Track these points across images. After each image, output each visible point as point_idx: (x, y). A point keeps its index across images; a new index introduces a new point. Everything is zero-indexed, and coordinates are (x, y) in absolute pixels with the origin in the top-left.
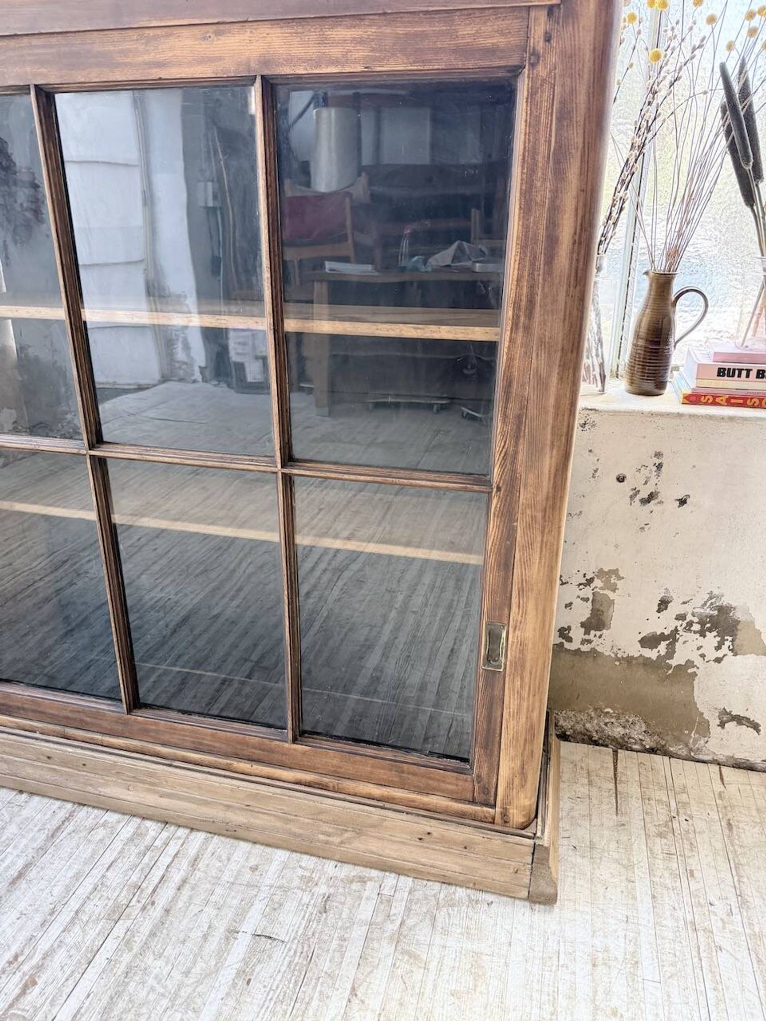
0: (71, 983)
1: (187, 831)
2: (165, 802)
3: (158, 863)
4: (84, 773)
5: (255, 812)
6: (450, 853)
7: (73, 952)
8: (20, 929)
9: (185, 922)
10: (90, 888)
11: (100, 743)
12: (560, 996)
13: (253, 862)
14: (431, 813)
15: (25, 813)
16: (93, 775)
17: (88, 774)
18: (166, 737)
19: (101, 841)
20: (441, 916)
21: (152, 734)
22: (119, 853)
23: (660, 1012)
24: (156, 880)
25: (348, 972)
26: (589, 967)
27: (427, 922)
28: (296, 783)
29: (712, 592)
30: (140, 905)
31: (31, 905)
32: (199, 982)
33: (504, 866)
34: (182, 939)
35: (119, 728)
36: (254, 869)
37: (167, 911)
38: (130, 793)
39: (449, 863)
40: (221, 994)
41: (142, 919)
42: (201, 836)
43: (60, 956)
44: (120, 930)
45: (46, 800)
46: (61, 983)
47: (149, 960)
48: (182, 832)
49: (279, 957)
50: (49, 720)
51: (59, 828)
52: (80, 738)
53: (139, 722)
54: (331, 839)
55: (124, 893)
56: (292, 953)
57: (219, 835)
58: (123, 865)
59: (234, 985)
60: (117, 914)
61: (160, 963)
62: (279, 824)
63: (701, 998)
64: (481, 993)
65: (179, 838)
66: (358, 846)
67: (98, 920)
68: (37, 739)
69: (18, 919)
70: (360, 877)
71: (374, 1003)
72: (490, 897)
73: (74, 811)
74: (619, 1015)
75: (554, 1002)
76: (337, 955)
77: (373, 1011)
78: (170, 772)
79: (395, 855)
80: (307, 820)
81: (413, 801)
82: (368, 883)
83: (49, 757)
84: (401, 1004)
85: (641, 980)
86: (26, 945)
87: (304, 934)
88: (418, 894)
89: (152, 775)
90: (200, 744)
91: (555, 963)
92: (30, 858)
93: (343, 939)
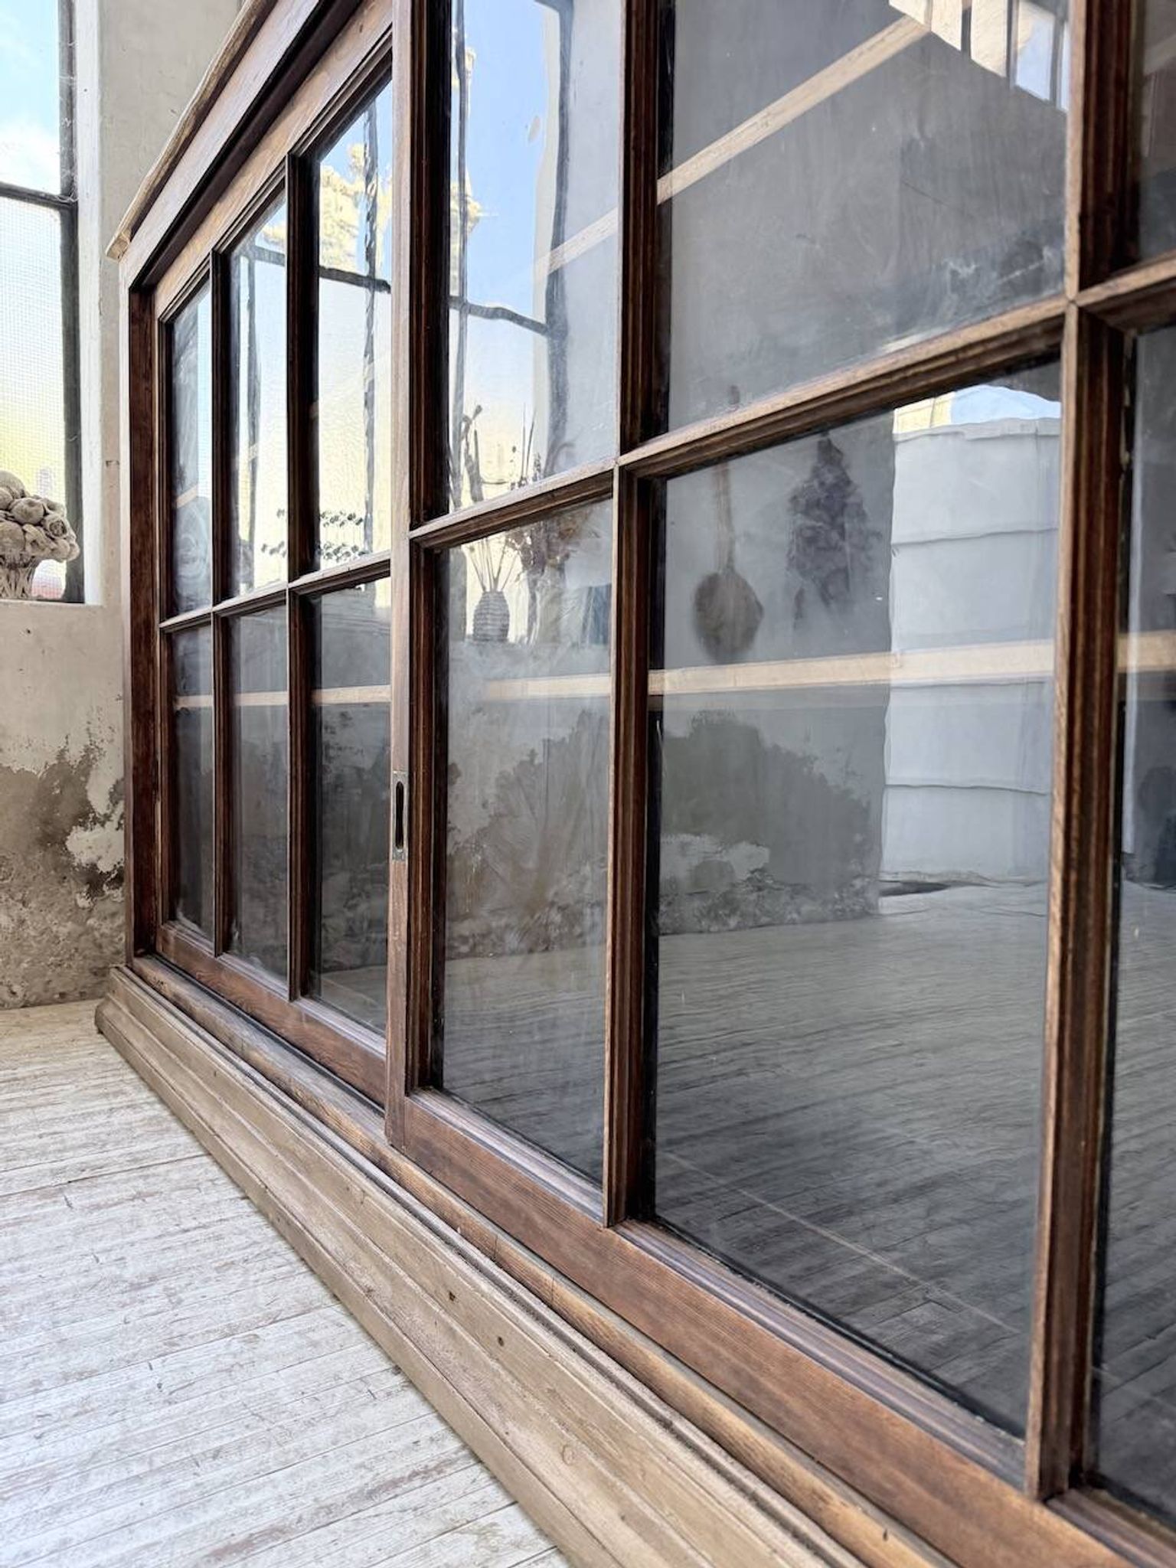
2: (625, 1538)
4: (496, 1366)
11: (547, 1297)
16: (509, 1379)
17: (502, 1372)
18: (677, 1329)
21: (650, 1308)
35: (588, 1262)
38: (562, 1466)
45: (423, 1410)
50: (479, 1203)
51: (395, 1483)
52: (517, 1270)
53: (625, 1257)
68: (448, 1242)
73: (450, 1463)
78: (659, 1448)
83: (452, 1297)
89: (616, 1431)
90: (753, 1383)
92: (293, 1517)
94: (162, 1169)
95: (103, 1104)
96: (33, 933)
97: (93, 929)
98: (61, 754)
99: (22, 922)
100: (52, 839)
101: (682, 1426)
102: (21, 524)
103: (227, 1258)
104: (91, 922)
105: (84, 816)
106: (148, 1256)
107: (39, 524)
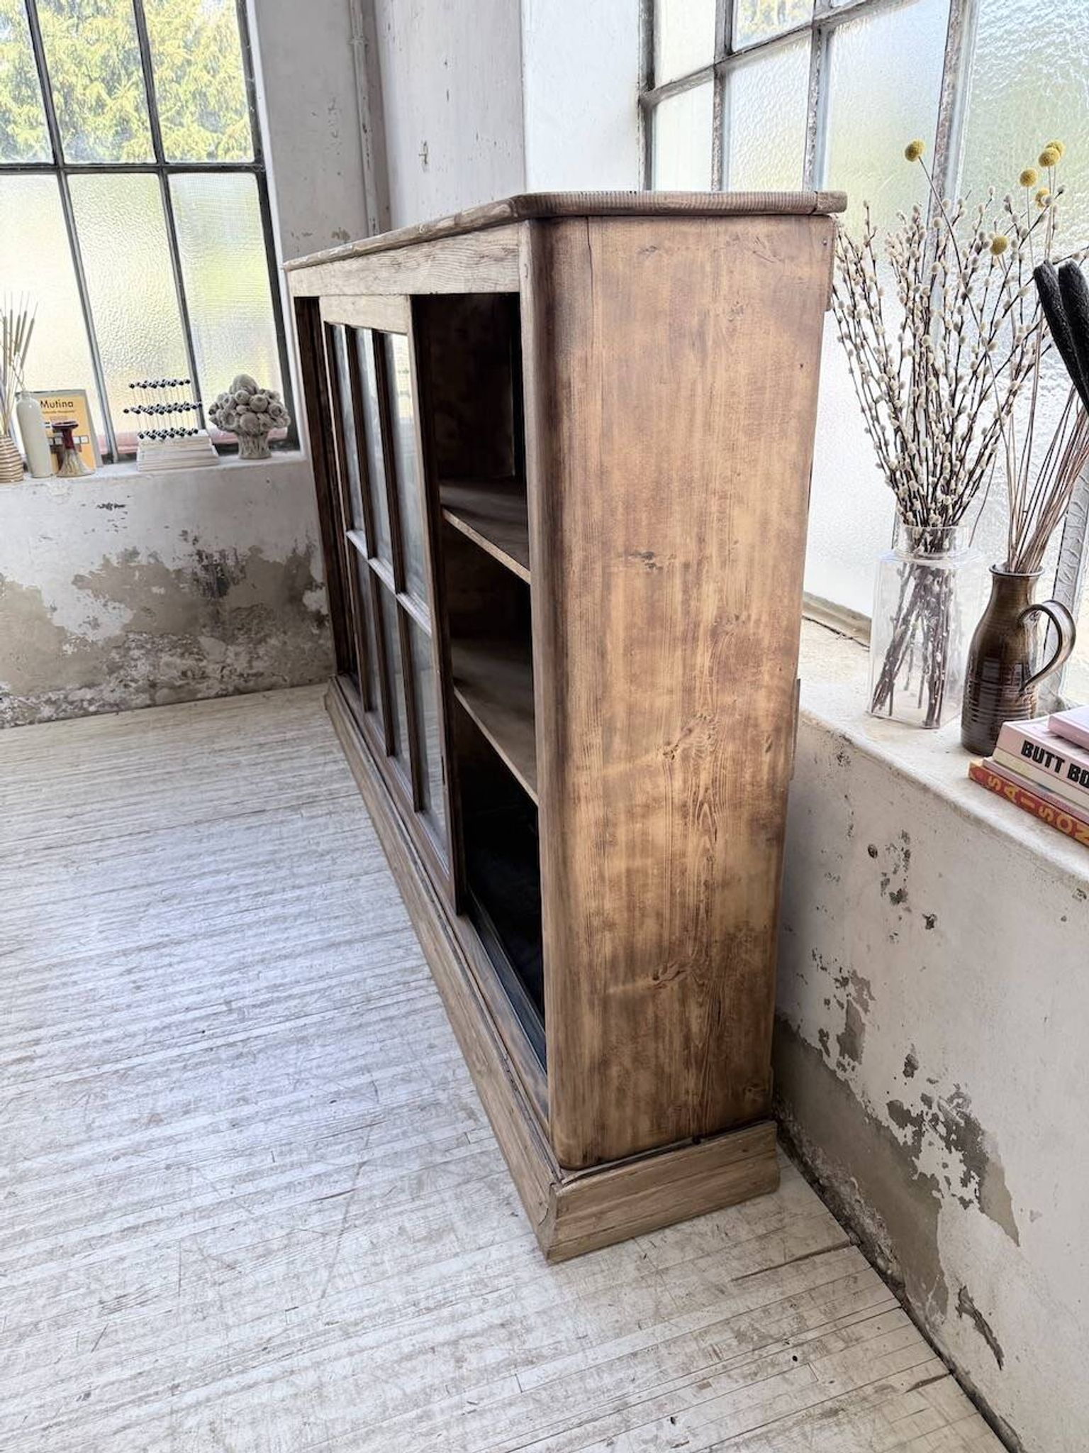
0: (279, 1020)
1: (436, 991)
3: (396, 996)
6: (516, 1142)
7: (300, 1006)
8: (301, 973)
9: (358, 1041)
10: (352, 979)
12: (450, 1308)
13: (437, 1042)
15: (389, 911)
19: (393, 958)
20: (473, 1186)
22: (389, 973)
23: (486, 1401)
24: (381, 1004)
25: (378, 1152)
26: (499, 1322)
27: (460, 1180)
29: (958, 1087)
30: (355, 1011)
31: (320, 964)
32: (316, 1077)
34: (343, 1048)
36: (431, 1046)
37: (360, 1026)
40: (314, 1094)
41: (346, 1018)
42: (438, 1000)
43: (292, 1003)
44: (330, 1014)
46: (276, 1016)
47: (318, 1043)
48: (435, 989)
49: (366, 1106)
51: (388, 932)
55: (361, 997)
58: (381, 981)
59: (325, 1096)
60: (341, 1005)
61: (319, 1049)
63: (528, 1437)
64: (414, 1248)
65: (426, 991)
67: (331, 999)
70: (472, 1112)
71: (361, 1182)
72: (521, 1211)
73: (406, 929)
74: (460, 1365)
75: (439, 1306)
76: (388, 1138)
77: (354, 1184)
82: (472, 1121)
84: (370, 1199)
85: (513, 1372)
87: (393, 1109)
88: (484, 1159)
91: (484, 1292)
93: (404, 1133)
94: (341, 800)
95: (321, 759)
96: (291, 648)
97: (322, 645)
98: (294, 551)
99: (285, 643)
100: (295, 598)
101: (449, 928)
102: (256, 413)
103: (356, 846)
104: (321, 642)
105: (311, 585)
106: (327, 842)
107: (266, 411)
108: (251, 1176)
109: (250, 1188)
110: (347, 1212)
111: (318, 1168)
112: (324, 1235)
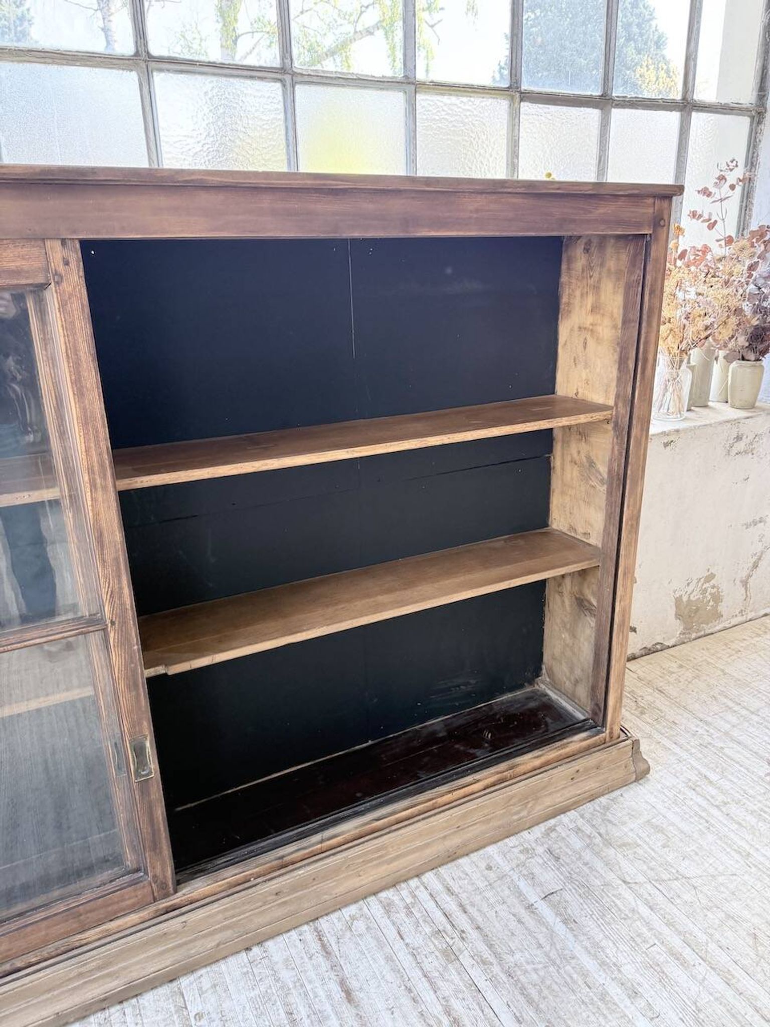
0: (487, 1010)
1: (416, 879)
3: (428, 910)
4: (315, 887)
5: (465, 828)
6: (590, 777)
7: (460, 996)
8: (404, 1017)
9: (497, 925)
10: (411, 958)
12: (700, 813)
13: (483, 865)
14: (571, 757)
16: (324, 883)
17: (320, 885)
19: (368, 928)
20: (611, 817)
22: (394, 924)
24: (443, 919)
25: (610, 876)
26: (693, 792)
27: (610, 826)
28: (485, 789)
30: (457, 939)
31: (387, 1000)
32: (553, 944)
33: (618, 767)
34: (510, 934)
36: (489, 868)
37: (478, 928)
38: (363, 877)
39: (591, 785)
40: (572, 939)
41: (471, 945)
42: (430, 875)
43: (456, 1005)
44: (466, 960)
45: (280, 939)
46: (481, 1014)
47: (510, 959)
48: (414, 883)
49: (571, 898)
51: (323, 946)
52: (298, 859)
54: (521, 815)
55: (436, 942)
56: (573, 891)
57: (440, 866)
58: (408, 928)
59: (572, 930)
60: (450, 955)
61: (518, 955)
62: (483, 828)
64: (672, 837)
65: (417, 887)
66: (539, 809)
67: (445, 968)
69: (392, 1014)
70: (549, 829)
71: (641, 879)
72: (618, 793)
73: (316, 928)
75: (701, 817)
76: (594, 873)
79: (561, 799)
80: (501, 812)
81: (561, 755)
82: (557, 828)
83: (277, 894)
84: (652, 869)
85: (715, 782)
86: (425, 1020)
87: (565, 877)
88: (587, 815)
89: (380, 848)
92: (335, 978)
93: (586, 864)
108: (677, 957)
109: (687, 953)
110: (670, 880)
111: (644, 910)
112: (695, 888)
